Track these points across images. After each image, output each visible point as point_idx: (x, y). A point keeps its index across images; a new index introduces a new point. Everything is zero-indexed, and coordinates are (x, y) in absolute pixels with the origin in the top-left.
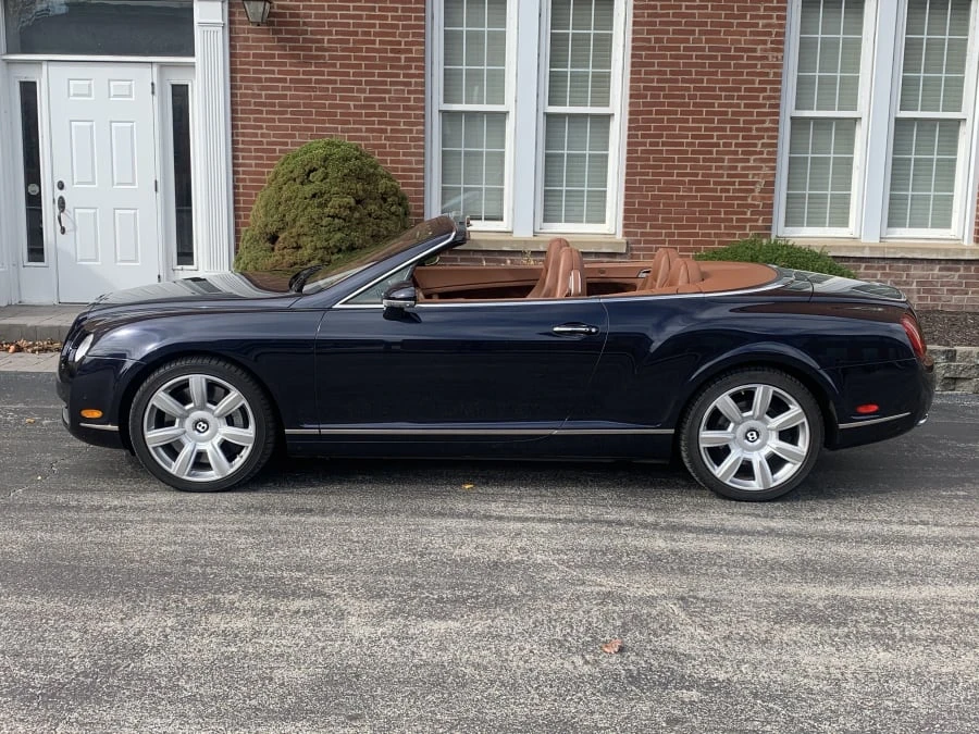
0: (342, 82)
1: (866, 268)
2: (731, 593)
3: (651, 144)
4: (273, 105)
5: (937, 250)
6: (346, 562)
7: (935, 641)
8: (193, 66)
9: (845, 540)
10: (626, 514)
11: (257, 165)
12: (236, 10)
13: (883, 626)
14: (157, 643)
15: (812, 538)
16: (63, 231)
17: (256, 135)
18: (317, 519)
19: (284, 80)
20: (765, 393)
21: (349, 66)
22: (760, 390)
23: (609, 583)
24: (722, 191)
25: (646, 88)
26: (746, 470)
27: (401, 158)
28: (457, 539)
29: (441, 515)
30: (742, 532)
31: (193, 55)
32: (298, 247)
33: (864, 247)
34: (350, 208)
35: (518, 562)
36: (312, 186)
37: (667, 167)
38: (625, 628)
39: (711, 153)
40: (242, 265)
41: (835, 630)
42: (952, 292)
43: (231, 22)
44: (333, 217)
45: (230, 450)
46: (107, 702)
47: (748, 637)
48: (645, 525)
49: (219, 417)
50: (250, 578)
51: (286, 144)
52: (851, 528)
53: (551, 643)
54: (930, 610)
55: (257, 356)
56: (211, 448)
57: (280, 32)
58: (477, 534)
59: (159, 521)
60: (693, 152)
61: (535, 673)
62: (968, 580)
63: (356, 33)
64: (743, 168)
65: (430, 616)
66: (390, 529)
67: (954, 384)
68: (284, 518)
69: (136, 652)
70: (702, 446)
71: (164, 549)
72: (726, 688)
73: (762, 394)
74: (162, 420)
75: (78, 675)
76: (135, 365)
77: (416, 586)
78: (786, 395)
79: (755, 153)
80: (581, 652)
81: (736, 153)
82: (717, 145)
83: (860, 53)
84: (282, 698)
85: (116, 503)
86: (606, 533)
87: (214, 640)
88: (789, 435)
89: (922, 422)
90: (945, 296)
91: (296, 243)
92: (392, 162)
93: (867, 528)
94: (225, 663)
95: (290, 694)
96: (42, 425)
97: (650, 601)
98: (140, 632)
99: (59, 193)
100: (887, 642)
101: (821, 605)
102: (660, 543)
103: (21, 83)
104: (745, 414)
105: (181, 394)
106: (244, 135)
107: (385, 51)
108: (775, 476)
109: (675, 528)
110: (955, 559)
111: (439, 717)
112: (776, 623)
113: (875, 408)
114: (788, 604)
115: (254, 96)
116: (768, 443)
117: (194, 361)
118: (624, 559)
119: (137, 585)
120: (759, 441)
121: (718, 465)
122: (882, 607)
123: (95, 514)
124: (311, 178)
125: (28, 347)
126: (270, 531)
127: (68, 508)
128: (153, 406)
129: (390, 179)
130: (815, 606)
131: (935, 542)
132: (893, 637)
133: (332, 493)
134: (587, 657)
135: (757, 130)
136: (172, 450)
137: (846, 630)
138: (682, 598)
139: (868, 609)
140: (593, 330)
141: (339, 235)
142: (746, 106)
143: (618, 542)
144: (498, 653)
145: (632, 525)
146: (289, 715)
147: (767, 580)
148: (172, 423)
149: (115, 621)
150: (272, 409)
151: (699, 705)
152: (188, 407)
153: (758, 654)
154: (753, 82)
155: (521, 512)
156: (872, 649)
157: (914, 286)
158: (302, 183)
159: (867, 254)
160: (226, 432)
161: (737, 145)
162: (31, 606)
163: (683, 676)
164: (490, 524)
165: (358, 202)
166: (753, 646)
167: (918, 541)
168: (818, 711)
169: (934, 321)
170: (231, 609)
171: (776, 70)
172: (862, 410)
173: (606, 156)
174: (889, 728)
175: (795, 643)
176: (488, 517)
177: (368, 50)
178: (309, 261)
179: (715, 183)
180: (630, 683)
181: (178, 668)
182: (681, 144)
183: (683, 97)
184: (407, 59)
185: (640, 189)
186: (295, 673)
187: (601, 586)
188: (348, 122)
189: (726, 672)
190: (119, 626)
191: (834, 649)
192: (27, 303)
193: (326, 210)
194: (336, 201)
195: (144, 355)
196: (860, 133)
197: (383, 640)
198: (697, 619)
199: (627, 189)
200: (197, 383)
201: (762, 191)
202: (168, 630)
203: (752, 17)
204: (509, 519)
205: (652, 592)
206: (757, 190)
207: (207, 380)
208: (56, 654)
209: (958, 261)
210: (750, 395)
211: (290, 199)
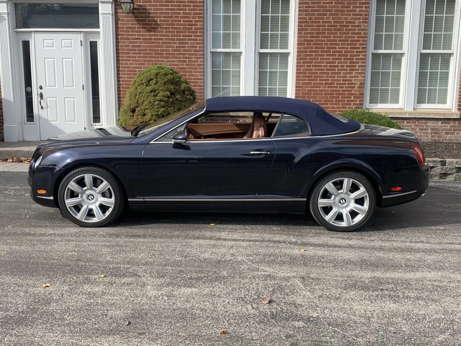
0: (166, 39)
1: (407, 122)
2: (326, 275)
3: (307, 66)
4: (135, 50)
5: (440, 114)
6: (151, 260)
7: (418, 299)
8: (99, 33)
9: (383, 250)
10: (283, 238)
11: (128, 78)
12: (118, 7)
13: (395, 291)
14: (58, 298)
15: (368, 249)
16: (42, 108)
17: (127, 64)
18: (141, 240)
19: (140, 39)
20: (348, 182)
21: (169, 32)
22: (346, 180)
23: (269, 270)
24: (340, 87)
25: (304, 40)
26: (339, 217)
27: (193, 73)
28: (204, 249)
29: (199, 238)
30: (336, 246)
31: (99, 27)
32: (144, 115)
33: (406, 113)
34: (168, 97)
35: (229, 260)
36: (150, 87)
37: (315, 77)
38: (274, 292)
39: (335, 70)
40: (120, 123)
41: (372, 293)
42: (447, 133)
43: (116, 13)
44: (160, 101)
45: (103, 208)
46: (30, 325)
47: (330, 296)
48: (291, 243)
49: (98, 193)
50: (105, 267)
51: (141, 68)
52: (387, 244)
53: (238, 299)
54: (418, 284)
55: (114, 165)
56: (95, 207)
57: (138, 17)
58: (213, 247)
59: (69, 241)
60: (327, 70)
61: (228, 313)
62: (438, 269)
63: (172, 17)
64: (350, 77)
65: (185, 286)
66: (173, 245)
67: (445, 176)
68: (126, 239)
69: (48, 302)
70: (319, 206)
71: (69, 253)
72: (316, 321)
73: (347, 183)
74: (73, 194)
75: (19, 313)
76: (60, 170)
77: (181, 271)
78: (358, 183)
79: (355, 70)
80: (251, 303)
81: (346, 70)
82: (338, 66)
83: (404, 23)
84: (110, 325)
85: (52, 232)
86: (272, 247)
87: (84, 296)
88: (360, 201)
89: (423, 195)
90: (444, 135)
91: (144, 113)
92: (189, 75)
93: (395, 244)
94: (87, 308)
95: (114, 322)
96: (25, 196)
97: (287, 279)
98: (51, 293)
99: (40, 91)
100: (395, 299)
101: (367, 281)
102: (297, 251)
103: (23, 41)
104: (340, 191)
105: (81, 183)
106: (122, 64)
107: (185, 25)
108: (353, 220)
109: (304, 244)
110: (434, 259)
111: (180, 334)
112: (344, 290)
113: (399, 188)
114: (352, 280)
115: (127, 46)
116: (350, 205)
117: (87, 168)
118: (279, 259)
119: (54, 271)
120: (346, 204)
121: (327, 215)
122: (395, 282)
123: (41, 237)
124: (150, 83)
125: (25, 160)
126: (119, 246)
127: (30, 234)
128: (69, 188)
129: (187, 83)
130: (364, 281)
131: (425, 251)
132: (398, 297)
133: (150, 228)
134: (254, 306)
135: (356, 59)
136: (78, 208)
137: (377, 293)
138: (303, 278)
139: (389, 283)
140: (269, 153)
141: (163, 109)
142: (351, 48)
143: (277, 251)
144: (213, 304)
145: (285, 243)
146: (111, 332)
147: (344, 269)
148: (77, 196)
149: (42, 287)
150: (122, 189)
151: (302, 329)
152: (84, 189)
153: (334, 304)
154: (354, 37)
155: (235, 236)
156: (388, 302)
157: (429, 131)
158: (146, 86)
159: (407, 116)
160: (102, 200)
161: (347, 66)
162: (5, 280)
163: (297, 315)
164: (220, 242)
165: (172, 94)
166: (332, 301)
167: (418, 251)
168: (358, 332)
169: (438, 147)
170: (94, 283)
171: (364, 32)
172: (393, 189)
173: (287, 72)
174: (390, 341)
175: (352, 299)
176: (219, 239)
177: (177, 25)
178: (149, 121)
179: (337, 84)
180: (272, 318)
181: (65, 310)
182: (321, 66)
183: (322, 44)
184: (195, 29)
185: (302, 87)
186: (118, 313)
187: (266, 271)
188: (169, 58)
189: (317, 313)
190: (42, 290)
191: (369, 302)
192: (26, 140)
193: (157, 98)
194: (161, 94)
195: (64, 165)
196: (404, 60)
197: (161, 297)
198: (308, 288)
199: (296, 87)
200: (88, 178)
201: (358, 87)
202: (64, 292)
203: (353, 7)
204: (229, 240)
205: (289, 275)
206: (356, 87)
207: (93, 176)
208: (12, 303)
209: (449, 119)
210: (341, 182)
211: (141, 93)
